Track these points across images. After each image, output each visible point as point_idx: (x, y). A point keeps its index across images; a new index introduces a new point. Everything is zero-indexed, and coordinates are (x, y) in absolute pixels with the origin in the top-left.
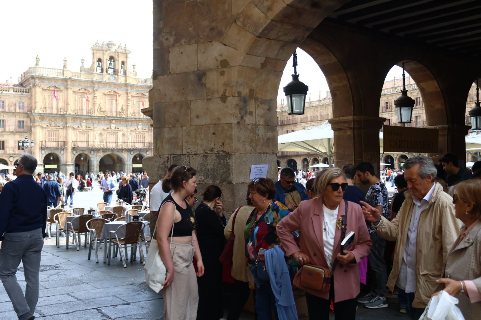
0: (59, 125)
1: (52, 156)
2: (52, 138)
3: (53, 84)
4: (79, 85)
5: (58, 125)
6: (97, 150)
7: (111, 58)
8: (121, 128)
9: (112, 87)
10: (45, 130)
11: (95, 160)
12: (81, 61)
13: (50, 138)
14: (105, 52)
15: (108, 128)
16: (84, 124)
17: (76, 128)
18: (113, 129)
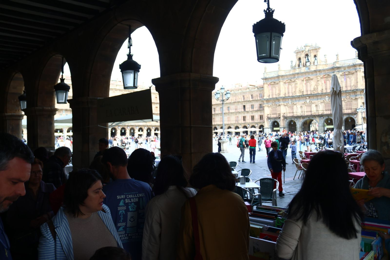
0: (277, 104)
1: (276, 123)
2: (274, 112)
3: (273, 80)
4: (287, 78)
5: (276, 104)
6: (298, 117)
7: (307, 55)
8: (313, 102)
9: (307, 75)
10: (270, 108)
11: (299, 124)
12: (291, 62)
14: (301, 53)
15: (305, 102)
16: (290, 102)
17: (286, 105)
18: (308, 103)
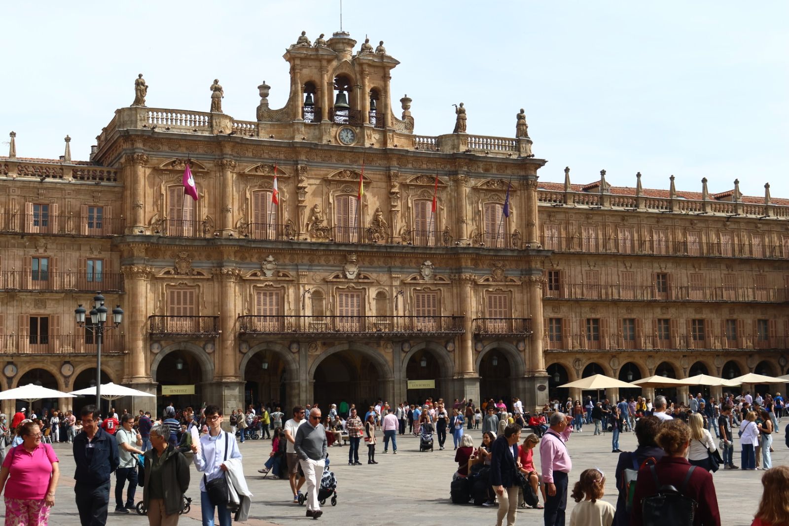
0: (199, 270)
1: (180, 360)
2: (182, 306)
3: (182, 153)
4: (254, 156)
5: (196, 270)
6: (309, 340)
7: (343, 81)
8: (373, 276)
9: (348, 161)
10: (162, 287)
11: (304, 371)
12: (259, 91)
13: (176, 306)
14: (324, 63)
15: (337, 277)
16: (269, 266)
17: (248, 277)
18: (350, 281)
